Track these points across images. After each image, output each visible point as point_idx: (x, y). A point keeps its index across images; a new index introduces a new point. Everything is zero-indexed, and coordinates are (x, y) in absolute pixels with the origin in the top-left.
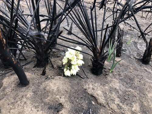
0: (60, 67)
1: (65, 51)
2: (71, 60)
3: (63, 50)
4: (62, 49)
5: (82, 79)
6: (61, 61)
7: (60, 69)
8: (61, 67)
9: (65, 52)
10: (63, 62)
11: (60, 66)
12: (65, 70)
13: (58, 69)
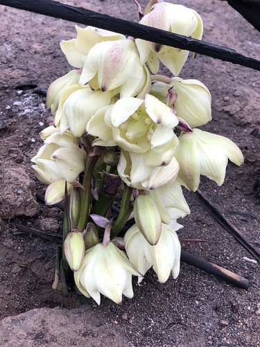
0: (24, 218)
1: (41, 87)
2: (117, 150)
3: (23, 81)
4: (15, 73)
5: (240, 299)
6: (19, 161)
7: (25, 235)
8: (30, 212)
9: (43, 94)
10: (45, 175)
11: (26, 204)
12: (74, 246)
13: (14, 237)
